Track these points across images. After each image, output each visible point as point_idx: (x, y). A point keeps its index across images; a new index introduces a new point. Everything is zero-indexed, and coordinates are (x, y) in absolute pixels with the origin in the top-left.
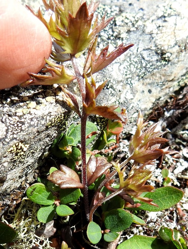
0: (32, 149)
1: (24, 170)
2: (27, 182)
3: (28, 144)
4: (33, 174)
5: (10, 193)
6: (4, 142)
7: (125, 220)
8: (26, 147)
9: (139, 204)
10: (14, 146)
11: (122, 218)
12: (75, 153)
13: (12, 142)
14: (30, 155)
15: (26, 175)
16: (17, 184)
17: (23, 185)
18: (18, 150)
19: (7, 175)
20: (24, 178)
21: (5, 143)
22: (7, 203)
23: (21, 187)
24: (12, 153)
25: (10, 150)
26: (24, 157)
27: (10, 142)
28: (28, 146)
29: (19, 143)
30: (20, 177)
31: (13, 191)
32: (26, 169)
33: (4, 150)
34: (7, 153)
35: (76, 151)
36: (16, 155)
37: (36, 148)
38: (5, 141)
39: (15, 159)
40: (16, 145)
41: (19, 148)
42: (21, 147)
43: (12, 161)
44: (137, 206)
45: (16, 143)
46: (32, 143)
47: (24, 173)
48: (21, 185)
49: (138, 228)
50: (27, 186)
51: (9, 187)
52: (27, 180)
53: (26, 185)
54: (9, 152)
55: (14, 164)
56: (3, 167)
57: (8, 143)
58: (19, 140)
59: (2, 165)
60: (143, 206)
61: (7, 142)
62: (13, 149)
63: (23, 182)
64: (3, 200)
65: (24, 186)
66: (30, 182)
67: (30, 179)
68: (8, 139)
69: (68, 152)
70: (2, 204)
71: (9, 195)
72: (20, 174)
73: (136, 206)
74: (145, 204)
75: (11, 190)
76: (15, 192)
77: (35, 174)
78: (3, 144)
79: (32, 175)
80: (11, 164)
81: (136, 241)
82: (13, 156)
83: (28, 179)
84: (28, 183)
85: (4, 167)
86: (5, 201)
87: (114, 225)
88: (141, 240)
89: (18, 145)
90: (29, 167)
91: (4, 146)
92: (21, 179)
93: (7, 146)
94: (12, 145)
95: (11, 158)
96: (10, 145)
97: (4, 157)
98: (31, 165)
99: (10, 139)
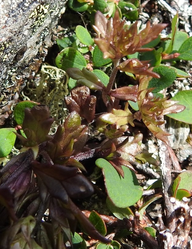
0: (51, 9)
1: (41, 34)
2: (44, 47)
3: (47, 5)
4: (51, 36)
5: (29, 63)
6: (23, 8)
7: (168, 77)
8: (46, 8)
9: (177, 54)
10: (35, 10)
11: (164, 75)
12: (99, 5)
13: (32, 6)
14: (48, 16)
15: (43, 39)
16: (34, 52)
17: (41, 52)
18: (39, 14)
19: (26, 44)
20: (41, 44)
21: (25, 9)
22: (26, 76)
23: (40, 54)
24: (33, 19)
25: (31, 16)
26: (43, 20)
27: (30, 6)
28: (47, 6)
29: (40, 6)
30: (37, 43)
31: (32, 61)
32: (44, 33)
33: (26, 17)
34: (29, 19)
35: (100, 2)
36: (37, 19)
37: (55, 6)
38: (24, 5)
39: (35, 25)
40: (37, 9)
41: (40, 11)
42: (42, 9)
43: (32, 27)
44: (176, 56)
45: (37, 7)
46: (52, 2)
47: (42, 37)
48: (39, 52)
49: (182, 81)
50: (45, 53)
51: (27, 57)
52: (45, 45)
53: (44, 51)
54: (31, 18)
55: (33, 30)
56: (23, 36)
57: (28, 8)
58: (39, 2)
59: (22, 34)
60: (183, 55)
61: (26, 7)
62: (34, 14)
63: (40, 48)
64: (21, 73)
65: (43, 52)
66: (48, 47)
67: (48, 43)
68: (27, 3)
69: (89, 4)
70: (22, 78)
71: (28, 66)
72: (38, 39)
73: (174, 57)
74: (185, 53)
75: (29, 60)
76: (34, 62)
77: (52, 36)
78: (23, 10)
79: (49, 37)
80: (31, 31)
81: (184, 98)
82: (34, 21)
83: (46, 43)
84: (47, 48)
85: (25, 36)
86: (24, 74)
87: (154, 84)
88: (188, 95)
89: (40, 8)
90: (46, 29)
91: (25, 13)
92: (38, 45)
93: (28, 12)
94: (33, 9)
95: (32, 24)
96: (30, 10)
97: (25, 25)
98: (48, 27)
99: (29, 3)
